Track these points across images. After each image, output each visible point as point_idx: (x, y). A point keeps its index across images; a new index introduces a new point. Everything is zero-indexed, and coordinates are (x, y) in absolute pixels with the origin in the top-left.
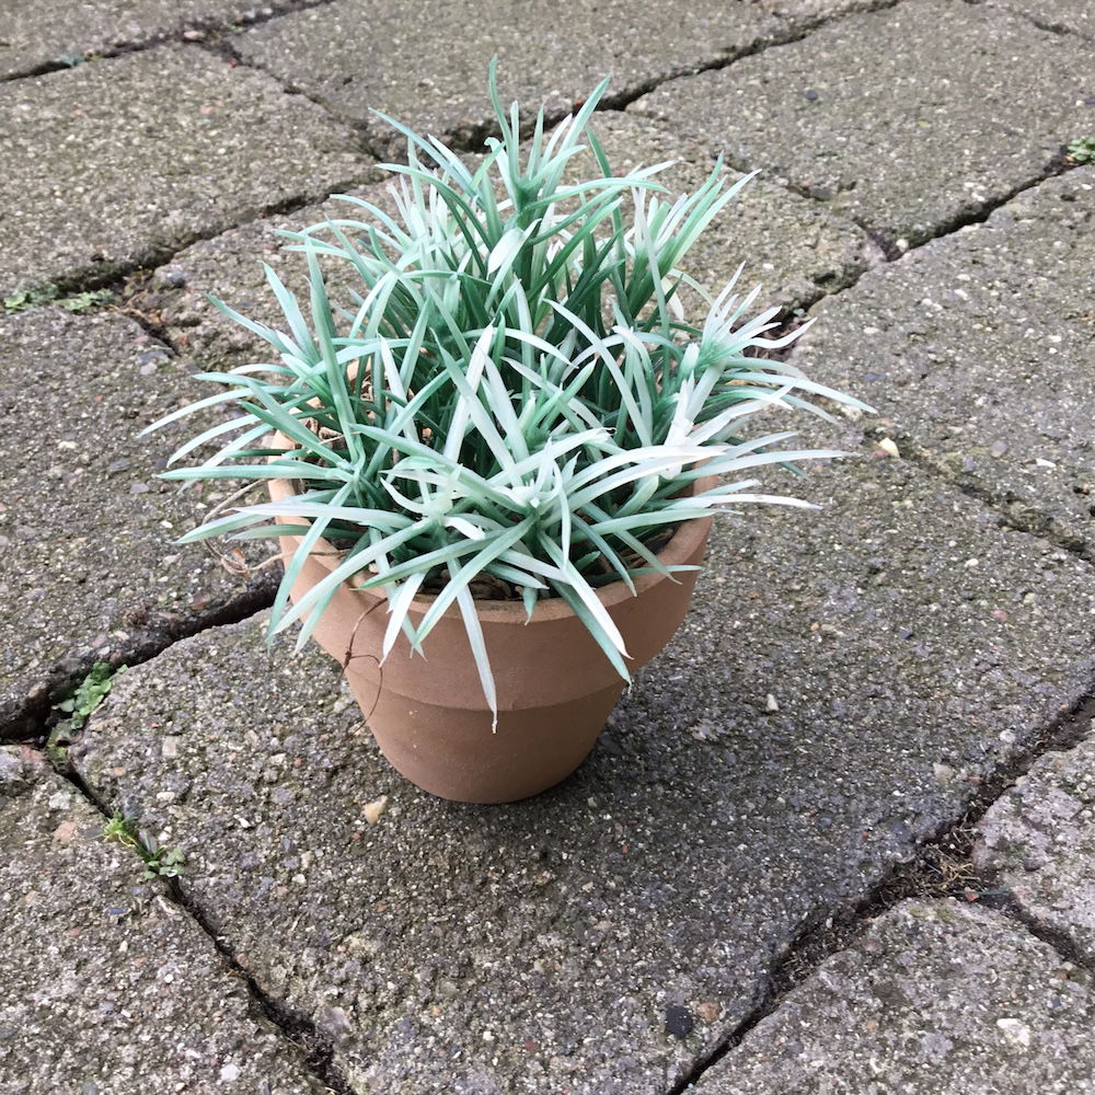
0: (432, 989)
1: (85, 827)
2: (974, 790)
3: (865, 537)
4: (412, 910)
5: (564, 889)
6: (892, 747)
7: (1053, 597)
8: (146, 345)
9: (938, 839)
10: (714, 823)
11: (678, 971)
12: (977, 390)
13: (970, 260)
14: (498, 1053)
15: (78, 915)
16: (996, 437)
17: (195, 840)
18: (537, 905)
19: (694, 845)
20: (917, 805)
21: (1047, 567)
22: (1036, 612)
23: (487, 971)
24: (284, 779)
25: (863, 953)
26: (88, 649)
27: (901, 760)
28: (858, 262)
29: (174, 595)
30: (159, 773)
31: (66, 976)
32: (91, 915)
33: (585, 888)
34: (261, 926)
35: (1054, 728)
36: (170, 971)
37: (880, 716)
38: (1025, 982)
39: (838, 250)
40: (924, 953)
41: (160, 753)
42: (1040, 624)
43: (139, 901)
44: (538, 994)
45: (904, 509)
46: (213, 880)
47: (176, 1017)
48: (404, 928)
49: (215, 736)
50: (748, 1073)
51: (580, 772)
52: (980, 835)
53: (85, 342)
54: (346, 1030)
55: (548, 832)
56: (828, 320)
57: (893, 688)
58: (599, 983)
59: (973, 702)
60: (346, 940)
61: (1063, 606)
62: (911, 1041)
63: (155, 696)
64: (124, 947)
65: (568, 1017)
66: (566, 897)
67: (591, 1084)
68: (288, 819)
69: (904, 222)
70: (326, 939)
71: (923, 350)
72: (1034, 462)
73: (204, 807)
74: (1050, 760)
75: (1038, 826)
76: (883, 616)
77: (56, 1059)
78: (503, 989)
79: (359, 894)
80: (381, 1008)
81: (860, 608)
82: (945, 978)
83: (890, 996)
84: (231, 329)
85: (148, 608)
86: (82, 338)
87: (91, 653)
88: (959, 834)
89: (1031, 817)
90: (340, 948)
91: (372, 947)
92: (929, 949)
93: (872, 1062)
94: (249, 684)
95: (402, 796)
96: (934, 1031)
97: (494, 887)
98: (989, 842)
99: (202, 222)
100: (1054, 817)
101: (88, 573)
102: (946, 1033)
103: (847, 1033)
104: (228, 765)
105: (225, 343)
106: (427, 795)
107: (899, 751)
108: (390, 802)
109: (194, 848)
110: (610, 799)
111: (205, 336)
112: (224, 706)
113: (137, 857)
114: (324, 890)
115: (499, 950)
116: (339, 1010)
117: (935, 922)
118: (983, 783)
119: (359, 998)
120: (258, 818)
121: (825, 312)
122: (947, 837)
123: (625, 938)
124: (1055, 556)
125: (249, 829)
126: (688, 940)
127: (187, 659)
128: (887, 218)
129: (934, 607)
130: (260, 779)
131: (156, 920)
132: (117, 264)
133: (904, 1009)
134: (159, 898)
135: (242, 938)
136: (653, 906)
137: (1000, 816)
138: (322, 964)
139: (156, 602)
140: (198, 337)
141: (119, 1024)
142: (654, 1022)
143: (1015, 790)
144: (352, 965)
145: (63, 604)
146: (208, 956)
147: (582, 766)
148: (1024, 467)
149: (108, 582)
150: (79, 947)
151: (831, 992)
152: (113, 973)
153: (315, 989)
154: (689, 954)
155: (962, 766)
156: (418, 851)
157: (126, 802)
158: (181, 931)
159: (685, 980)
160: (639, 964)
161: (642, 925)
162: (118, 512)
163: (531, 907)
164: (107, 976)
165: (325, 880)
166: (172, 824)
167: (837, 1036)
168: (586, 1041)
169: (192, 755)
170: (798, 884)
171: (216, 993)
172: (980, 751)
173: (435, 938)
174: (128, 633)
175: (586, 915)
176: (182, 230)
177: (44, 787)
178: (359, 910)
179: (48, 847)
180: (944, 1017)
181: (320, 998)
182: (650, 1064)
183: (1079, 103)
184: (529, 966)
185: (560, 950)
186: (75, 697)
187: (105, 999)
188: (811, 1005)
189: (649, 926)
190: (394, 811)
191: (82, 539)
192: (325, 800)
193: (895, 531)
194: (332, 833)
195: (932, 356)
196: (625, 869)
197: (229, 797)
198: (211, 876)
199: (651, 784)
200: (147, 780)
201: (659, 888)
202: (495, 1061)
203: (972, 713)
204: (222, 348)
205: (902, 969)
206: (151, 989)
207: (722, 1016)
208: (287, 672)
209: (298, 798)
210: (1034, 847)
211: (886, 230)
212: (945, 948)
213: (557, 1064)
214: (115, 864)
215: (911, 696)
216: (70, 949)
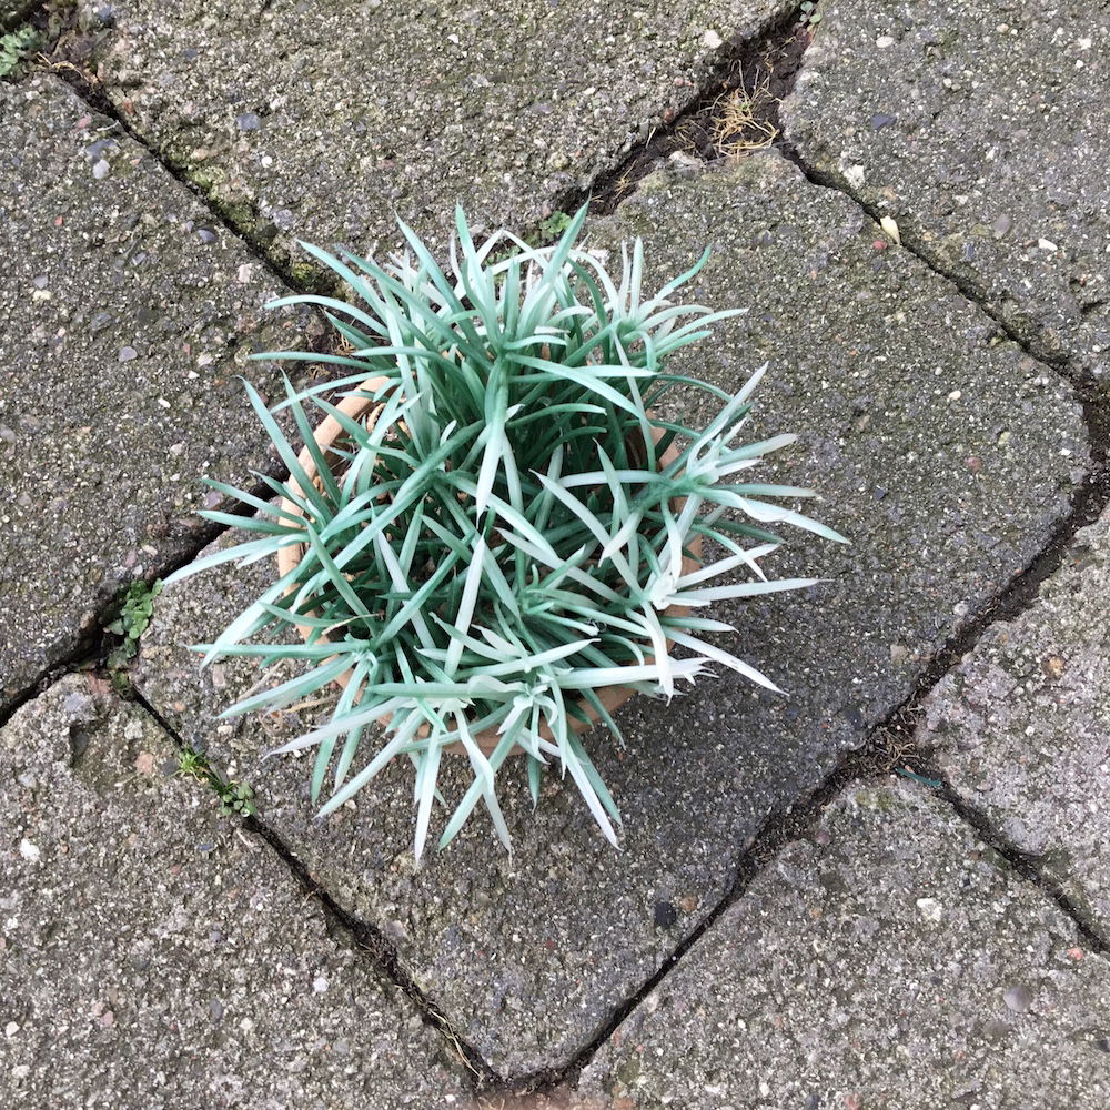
0: (470, 900)
1: (161, 762)
2: (924, 668)
3: (853, 370)
5: (571, 799)
6: (856, 629)
7: (1027, 436)
8: (92, 129)
9: (886, 723)
10: (697, 724)
11: (664, 870)
12: (991, 135)
14: (525, 953)
15: (175, 853)
16: (1001, 210)
17: (258, 773)
18: (550, 818)
19: (679, 748)
20: (872, 693)
21: (1028, 396)
22: (1008, 456)
23: (512, 881)
25: (814, 844)
26: (122, 569)
27: (862, 644)
29: (189, 496)
30: (214, 706)
31: (177, 910)
32: (185, 853)
34: (326, 850)
35: (1004, 595)
36: (259, 900)
37: (848, 596)
38: (944, 865)
40: (864, 842)
41: (211, 684)
42: (1009, 472)
43: (222, 836)
44: (553, 898)
45: (895, 325)
46: (279, 812)
47: (272, 940)
50: (718, 958)
52: (924, 713)
53: (26, 131)
54: (406, 941)
56: (839, 26)
57: (863, 561)
58: (602, 886)
59: (934, 571)
60: (396, 860)
61: (1035, 446)
62: (847, 923)
63: (195, 621)
64: (218, 880)
65: (578, 917)
66: (572, 807)
67: (598, 974)
70: (380, 860)
71: (938, 73)
72: (1035, 244)
73: (260, 738)
74: (996, 631)
75: (974, 707)
76: (861, 474)
77: (184, 983)
78: (527, 896)
79: (402, 816)
80: (430, 919)
81: (841, 465)
82: (879, 865)
83: (832, 883)
84: (178, 98)
85: (168, 517)
86: (21, 125)
87: (126, 572)
88: (906, 713)
89: (970, 698)
90: (393, 868)
92: (869, 839)
93: (815, 943)
96: (865, 914)
97: (513, 802)
98: (931, 726)
100: (990, 697)
101: (102, 474)
102: (875, 915)
103: (797, 920)
105: (175, 117)
107: (862, 635)
109: (258, 781)
111: (151, 107)
113: (212, 794)
114: (372, 813)
115: (520, 861)
116: (398, 923)
117: (877, 812)
118: (933, 661)
119: (413, 912)
121: (836, 12)
122: (895, 718)
124: (1037, 381)
125: (302, 758)
126: (674, 840)
127: (216, 576)
129: (911, 457)
131: (239, 854)
133: (843, 895)
134: (238, 832)
135: (312, 859)
136: (644, 811)
137: (944, 696)
139: (174, 507)
140: (144, 108)
141: (228, 951)
142: (645, 917)
143: (960, 669)
144: (404, 883)
145: (87, 516)
146: (288, 884)
148: (1024, 253)
149: (123, 485)
150: (182, 883)
151: (785, 883)
152: (214, 906)
153: (377, 905)
154: (673, 854)
155: (916, 645)
156: (446, 770)
158: (262, 862)
159: (670, 879)
160: (633, 866)
161: (635, 830)
162: (113, 389)
163: (544, 819)
164: (210, 908)
165: (373, 805)
166: (235, 758)
167: (789, 923)
168: (593, 937)
169: (239, 685)
170: (765, 781)
171: (299, 917)
172: (934, 628)
173: (468, 853)
174: (155, 546)
177: (117, 719)
178: (404, 831)
179: (135, 786)
180: (875, 901)
181: (382, 912)
182: (642, 955)
184: (546, 874)
185: (569, 858)
186: (122, 618)
187: (213, 929)
188: (770, 896)
189: (641, 830)
191: (86, 430)
193: (883, 359)
195: (948, 82)
196: (621, 777)
198: (278, 806)
200: (205, 714)
201: (649, 792)
202: (523, 960)
203: (932, 585)
204: (172, 124)
205: (845, 859)
206: (247, 918)
207: (699, 906)
210: (968, 730)
212: (882, 837)
213: (570, 958)
214: (195, 802)
215: (878, 570)
216: (174, 886)
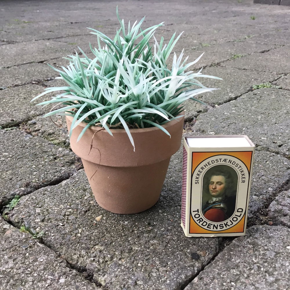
0: (121, 256)
1: (14, 230)
2: (265, 201)
4: (113, 239)
7: (274, 162)
8: (26, 135)
9: (258, 211)
11: (192, 245)
12: (243, 127)
13: (234, 106)
14: (143, 268)
15: (14, 249)
17: (47, 229)
18: (149, 234)
21: (270, 156)
22: (270, 165)
23: (137, 250)
24: (72, 214)
26: (13, 192)
28: (207, 108)
29: (37, 180)
30: (35, 216)
31: (10, 263)
32: (17, 248)
33: (162, 229)
35: (282, 187)
36: (42, 259)
39: (201, 107)
40: (261, 234)
41: (35, 212)
42: (272, 167)
43: (31, 244)
44: (153, 254)
47: (45, 269)
48: (111, 243)
49: (51, 206)
50: (218, 265)
51: (156, 205)
52: (269, 211)
54: (97, 268)
55: (149, 219)
58: (170, 250)
59: (259, 183)
60: (94, 247)
61: (277, 163)
62: (263, 253)
63: (33, 200)
64: (27, 254)
65: (162, 258)
66: (157, 232)
67: (172, 273)
68: (74, 222)
69: (216, 101)
70: (88, 247)
71: (227, 121)
72: (261, 138)
73: (49, 222)
74: (283, 192)
75: (284, 206)
77: (8, 282)
78: (142, 254)
79: (96, 237)
80: (107, 262)
82: (269, 239)
83: (254, 244)
84: (49, 130)
85: (30, 183)
86: (9, 134)
87: (14, 193)
88: (263, 211)
89: (282, 204)
90: (93, 249)
91: (102, 248)
92: (263, 233)
93: (254, 259)
94: (60, 195)
95: (106, 215)
96: (269, 251)
97: (136, 232)
98: (272, 211)
99: (40, 112)
100: (288, 203)
101: (12, 177)
102: (273, 251)
104: (55, 212)
105: (47, 133)
106: (113, 214)
108: (103, 216)
109: (47, 231)
110: (165, 210)
111: (42, 132)
112: (53, 200)
113: (30, 234)
114: (86, 237)
115: (139, 245)
116: (94, 263)
118: (267, 199)
119: (100, 260)
120: (65, 223)
121: (201, 117)
122: (260, 211)
123: (176, 239)
124: (272, 154)
125: (63, 226)
127: (42, 192)
128: (212, 101)
130: (65, 215)
131: (37, 248)
132: (17, 121)
133: (259, 247)
134: (37, 243)
135: (63, 251)
137: (274, 205)
138: (88, 253)
139: (32, 181)
141: (27, 272)
142: (188, 257)
143: (276, 199)
144: (97, 252)
145: (6, 184)
146: (53, 254)
147: (156, 204)
148: (259, 139)
149: (18, 179)
150: (14, 256)
151: (237, 245)
153: (86, 259)
154: (195, 241)
155: (260, 196)
156: (113, 226)
157: (26, 223)
158: (45, 249)
159: (195, 247)
162: (20, 165)
163: (147, 235)
164: (23, 261)
165: (86, 234)
166: (40, 226)
167: (242, 255)
168: (169, 263)
169: (45, 211)
171: (56, 262)
172: (264, 192)
173: (120, 244)
174: (24, 188)
175: (163, 235)
176: (34, 114)
177: (1, 224)
178: (97, 240)
179: (3, 235)
180: (271, 247)
181: (88, 261)
182: (189, 267)
183: (253, 80)
184: (149, 248)
185: (157, 243)
186: (10, 204)
187: (22, 267)
188: (232, 249)
190: (104, 218)
191: (10, 171)
192: (84, 217)
194: (87, 224)
196: (173, 224)
197: (56, 219)
198: (52, 236)
199: (176, 206)
200: (32, 217)
202: (143, 270)
203: (260, 185)
204: (46, 134)
205: (256, 238)
206: (36, 263)
207: (207, 254)
208: (70, 192)
209: (76, 218)
210: (285, 210)
211: (212, 103)
212: (267, 233)
213: (161, 269)
214: (24, 236)
216: (11, 256)
